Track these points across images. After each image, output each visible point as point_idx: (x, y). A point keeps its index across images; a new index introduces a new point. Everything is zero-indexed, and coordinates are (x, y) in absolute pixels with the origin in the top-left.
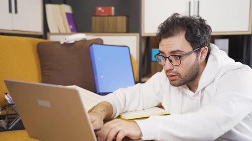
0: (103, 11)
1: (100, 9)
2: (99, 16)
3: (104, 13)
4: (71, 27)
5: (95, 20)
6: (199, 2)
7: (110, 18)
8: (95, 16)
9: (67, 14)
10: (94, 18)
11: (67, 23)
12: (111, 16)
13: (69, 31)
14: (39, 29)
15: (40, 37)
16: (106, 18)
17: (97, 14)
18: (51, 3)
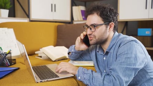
4: (84, 17)
9: (82, 11)
13: (82, 19)
14: (68, 19)
15: (69, 23)
18: (76, 5)
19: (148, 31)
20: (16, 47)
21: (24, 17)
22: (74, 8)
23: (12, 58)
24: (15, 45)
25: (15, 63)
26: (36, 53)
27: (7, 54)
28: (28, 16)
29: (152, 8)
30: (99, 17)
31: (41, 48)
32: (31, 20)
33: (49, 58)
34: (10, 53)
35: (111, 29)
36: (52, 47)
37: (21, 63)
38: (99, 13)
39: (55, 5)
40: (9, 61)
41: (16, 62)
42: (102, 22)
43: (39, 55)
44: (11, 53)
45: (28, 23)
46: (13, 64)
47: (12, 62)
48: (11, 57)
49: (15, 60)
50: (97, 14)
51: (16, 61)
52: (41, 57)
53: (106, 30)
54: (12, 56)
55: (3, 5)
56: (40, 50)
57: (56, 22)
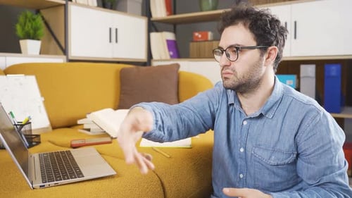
0: (200, 36)
1: (197, 34)
2: (197, 42)
3: (201, 38)
4: (171, 53)
5: (193, 46)
6: (295, 23)
7: (206, 43)
8: (193, 41)
9: (168, 41)
10: (191, 44)
11: (167, 50)
12: (208, 41)
13: (169, 57)
14: (142, 56)
15: (144, 64)
16: (203, 43)
17: (195, 39)
18: (157, 31)
19: (289, 79)
20: (40, 112)
21: (56, 53)
22: (153, 35)
23: (33, 134)
24: (40, 107)
25: (38, 143)
26: (79, 122)
27: (22, 126)
28: (65, 51)
29: (295, 38)
30: (249, 30)
31: (89, 113)
32: (70, 58)
33: (105, 132)
34: (28, 123)
35: (270, 59)
36: (110, 110)
37: (49, 141)
38: (249, 24)
39: (116, 30)
40: (26, 138)
41: (41, 141)
42: (254, 44)
43: (86, 126)
44: (30, 123)
45: (63, 64)
46: (34, 143)
47: (33, 140)
48: (31, 130)
49: (38, 136)
50: (245, 25)
51: (40, 139)
52: (89, 130)
53: (261, 60)
54: (33, 128)
55: (32, 32)
56: (85, 117)
57: (118, 62)
